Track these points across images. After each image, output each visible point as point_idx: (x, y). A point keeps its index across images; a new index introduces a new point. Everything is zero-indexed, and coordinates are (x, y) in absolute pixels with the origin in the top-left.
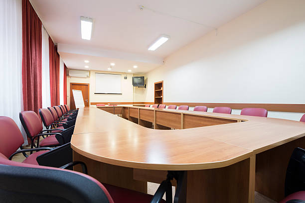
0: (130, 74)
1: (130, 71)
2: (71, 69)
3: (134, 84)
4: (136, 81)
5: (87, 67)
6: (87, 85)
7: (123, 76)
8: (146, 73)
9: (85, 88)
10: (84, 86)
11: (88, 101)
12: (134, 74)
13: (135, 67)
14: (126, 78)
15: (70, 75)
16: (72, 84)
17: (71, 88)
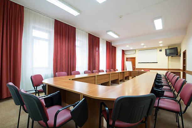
0: (163, 47)
1: (161, 45)
3: (167, 55)
4: (168, 52)
5: (131, 48)
6: (134, 58)
9: (133, 60)
11: (135, 67)
12: (169, 47)
13: (161, 42)
14: (161, 51)
15: (126, 53)
16: (127, 58)
17: (127, 61)
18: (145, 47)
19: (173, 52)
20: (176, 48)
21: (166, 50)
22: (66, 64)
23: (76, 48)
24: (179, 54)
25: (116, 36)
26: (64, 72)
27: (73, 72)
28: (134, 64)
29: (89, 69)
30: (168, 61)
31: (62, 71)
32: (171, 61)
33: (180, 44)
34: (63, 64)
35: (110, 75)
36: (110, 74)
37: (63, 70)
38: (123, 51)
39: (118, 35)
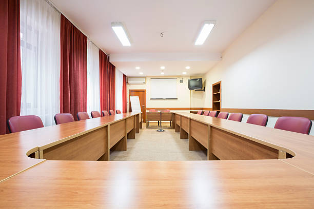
0: (186, 76)
1: (184, 73)
2: (130, 77)
3: (190, 88)
4: (193, 83)
5: (141, 74)
6: (144, 91)
7: (179, 80)
8: (204, 74)
9: (141, 94)
10: (142, 92)
11: (145, 106)
12: (191, 77)
13: (188, 68)
14: (181, 81)
15: (129, 82)
16: (131, 91)
17: (130, 95)
18: (162, 74)
19: (197, 85)
20: (201, 79)
21: (189, 81)
24: (203, 88)
30: (190, 96)
32: (193, 97)
36: (126, 119)
38: (125, 78)
39: (131, 41)
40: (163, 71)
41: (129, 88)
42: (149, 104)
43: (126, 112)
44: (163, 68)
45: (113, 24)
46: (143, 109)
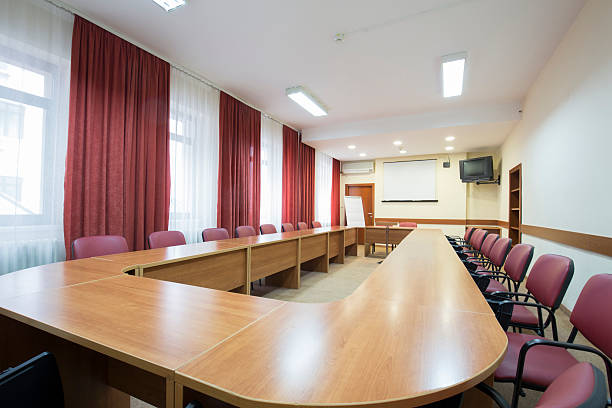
0: (455, 154)
1: (449, 149)
3: (465, 177)
4: (469, 168)
5: (363, 155)
6: (370, 187)
7: (440, 162)
9: (366, 192)
10: (367, 189)
11: (373, 215)
12: (468, 154)
13: (450, 139)
14: (446, 165)
15: (345, 171)
16: (348, 187)
17: (347, 194)
18: (403, 152)
19: (480, 170)
20: (489, 160)
21: (462, 164)
22: (124, 202)
23: (172, 143)
24: (496, 178)
25: (316, 111)
26: (113, 234)
27: (153, 237)
28: (368, 207)
29: (223, 220)
30: (468, 196)
31: (107, 234)
32: (475, 197)
33: (498, 148)
34: (114, 202)
35: (297, 244)
36: (297, 240)
37: (111, 227)
38: (337, 164)
39: (324, 107)
40: (401, 148)
41: (344, 181)
42: (381, 212)
43: (338, 224)
44: (398, 143)
45: (290, 90)
46: (369, 219)
